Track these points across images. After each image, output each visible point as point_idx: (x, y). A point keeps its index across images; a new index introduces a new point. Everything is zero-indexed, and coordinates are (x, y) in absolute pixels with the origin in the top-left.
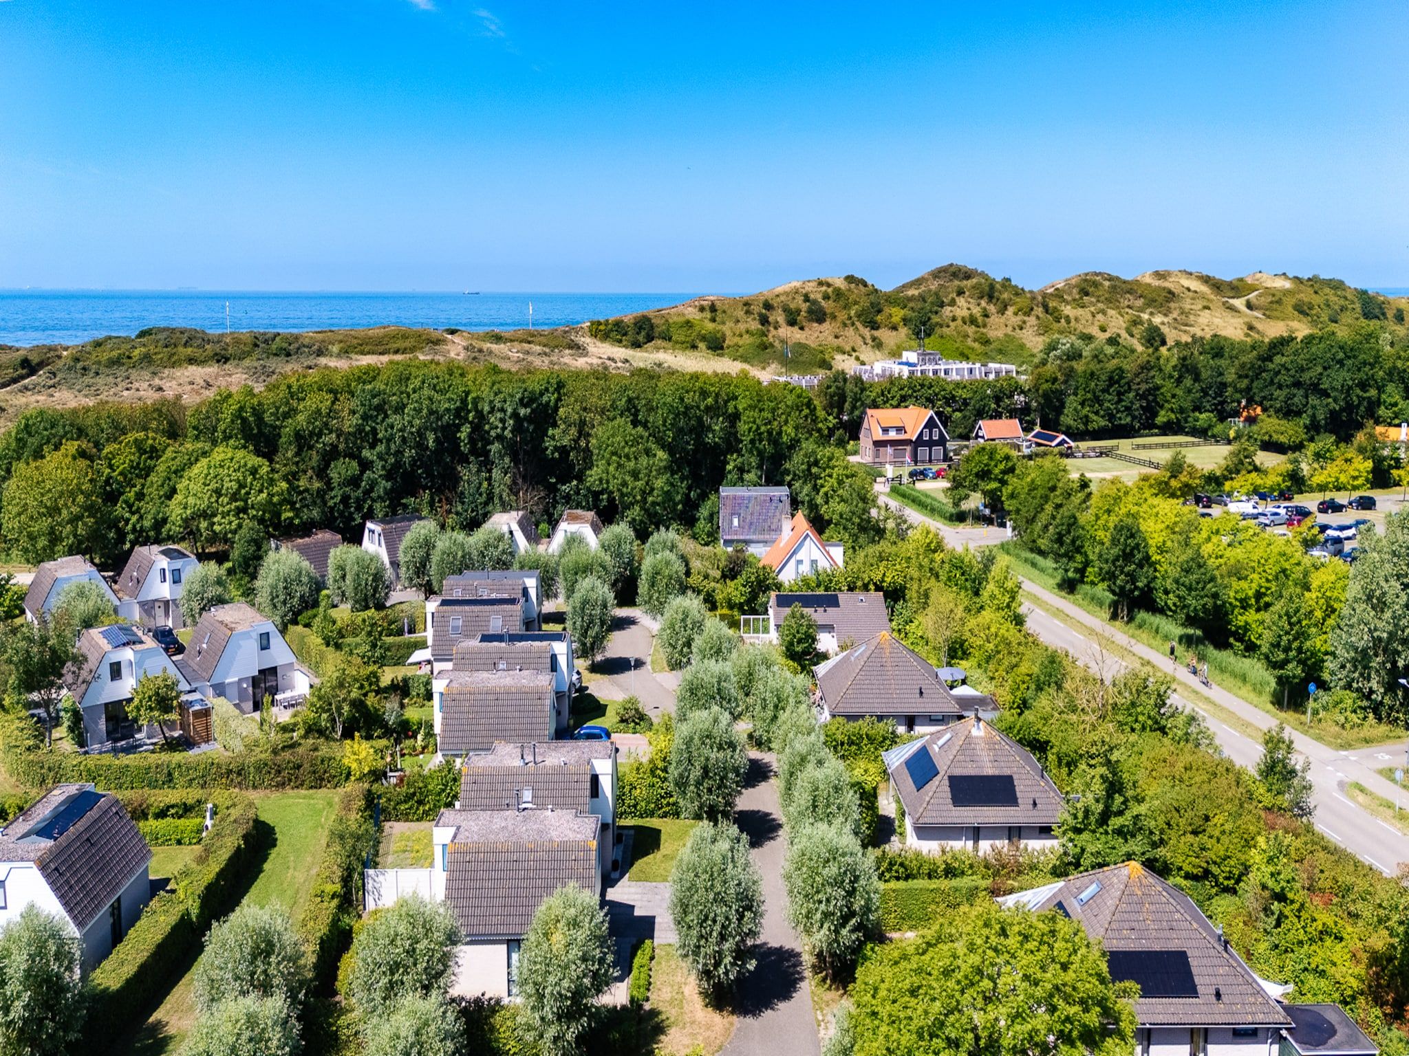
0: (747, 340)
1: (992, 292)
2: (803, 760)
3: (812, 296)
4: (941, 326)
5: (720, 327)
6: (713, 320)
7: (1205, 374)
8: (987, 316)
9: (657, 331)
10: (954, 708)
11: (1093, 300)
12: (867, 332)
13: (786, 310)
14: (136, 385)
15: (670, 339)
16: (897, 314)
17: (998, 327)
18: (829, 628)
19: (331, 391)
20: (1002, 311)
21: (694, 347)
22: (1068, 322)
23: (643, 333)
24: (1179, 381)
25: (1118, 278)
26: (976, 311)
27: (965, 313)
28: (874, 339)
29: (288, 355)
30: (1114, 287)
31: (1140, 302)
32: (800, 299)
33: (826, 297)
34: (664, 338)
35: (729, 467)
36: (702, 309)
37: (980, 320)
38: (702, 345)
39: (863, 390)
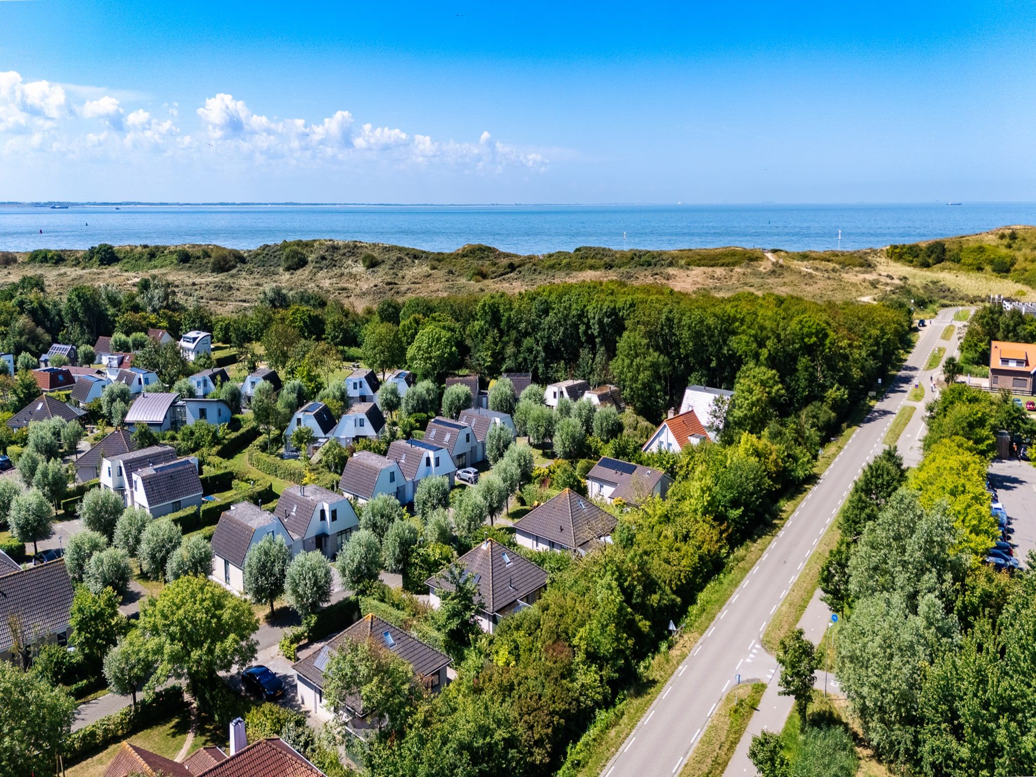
5: (1014, 253)
6: (1009, 247)
9: (948, 254)
15: (959, 261)
21: (980, 269)
23: (933, 256)
29: (649, 265)
34: (953, 261)
36: (1002, 237)
38: (988, 268)
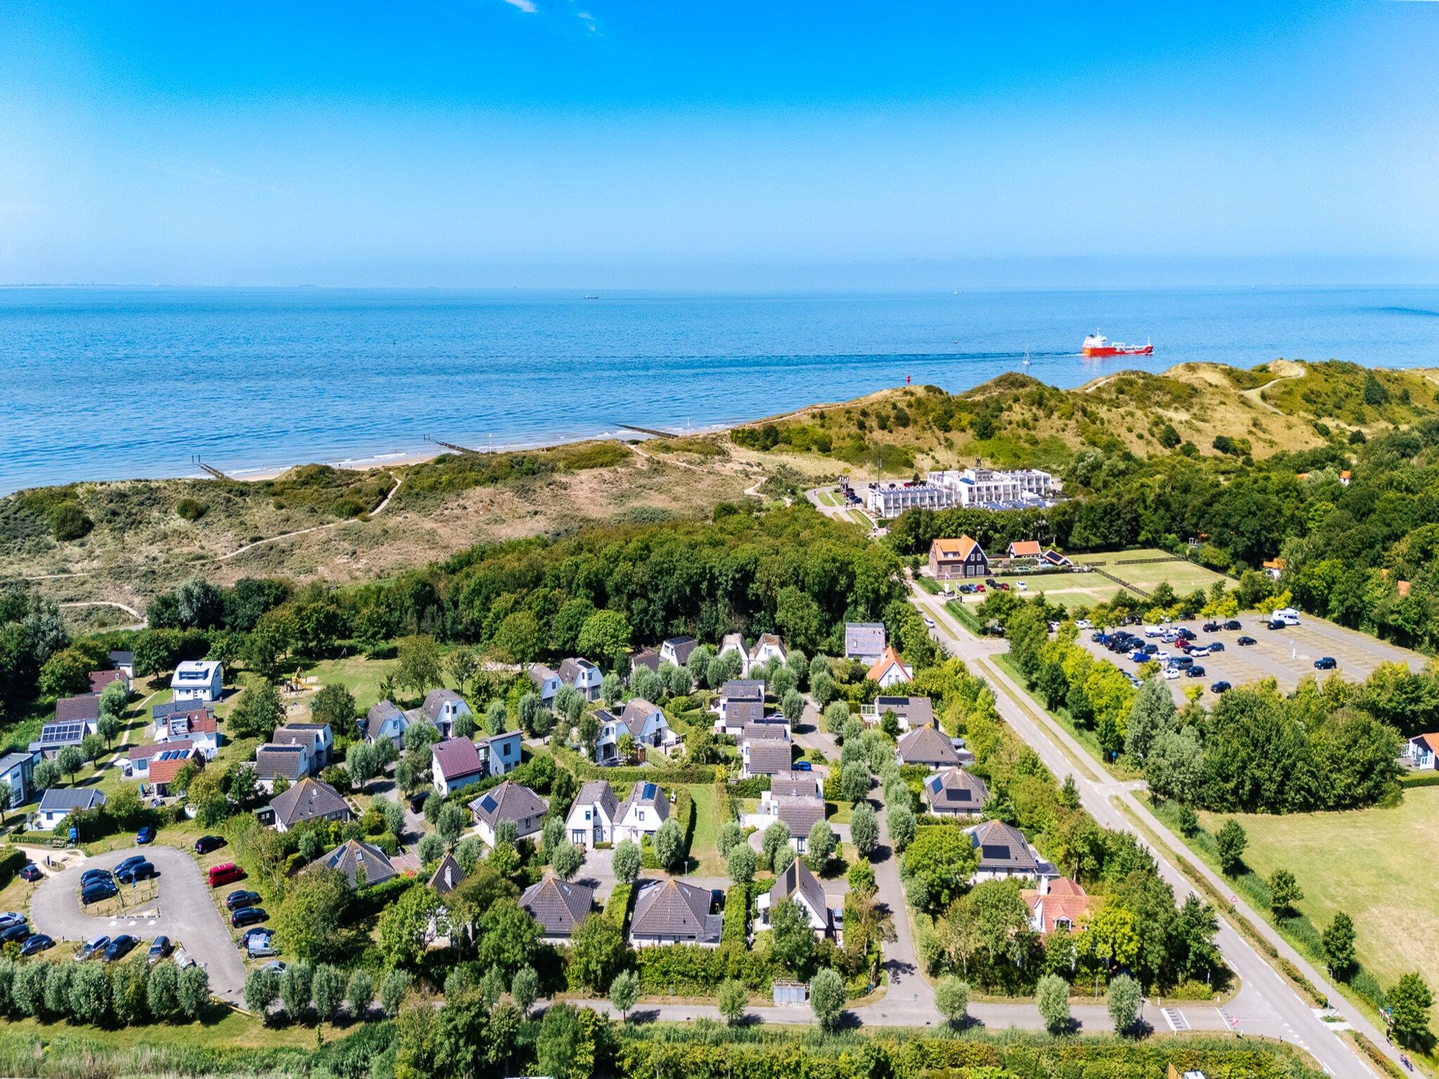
0: (849, 443)
1: (1042, 400)
2: (892, 782)
3: (899, 405)
4: (1000, 429)
5: (828, 432)
6: (823, 426)
7: (1175, 506)
8: (1036, 420)
9: (781, 436)
10: (955, 759)
11: (1127, 398)
12: (941, 434)
13: (878, 416)
14: (449, 505)
15: (790, 443)
16: (966, 418)
17: (1046, 429)
18: (904, 715)
19: (630, 560)
20: (1049, 416)
21: (809, 449)
22: (1102, 424)
23: (770, 439)
24: (1156, 510)
25: (1151, 376)
26: (1028, 416)
27: (1019, 418)
28: (947, 440)
29: (534, 473)
30: (1146, 385)
31: (1168, 398)
32: (889, 407)
33: (910, 405)
34: (786, 443)
35: (849, 600)
36: (814, 416)
37: (1031, 424)
38: (814, 448)
39: (932, 519)
